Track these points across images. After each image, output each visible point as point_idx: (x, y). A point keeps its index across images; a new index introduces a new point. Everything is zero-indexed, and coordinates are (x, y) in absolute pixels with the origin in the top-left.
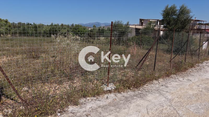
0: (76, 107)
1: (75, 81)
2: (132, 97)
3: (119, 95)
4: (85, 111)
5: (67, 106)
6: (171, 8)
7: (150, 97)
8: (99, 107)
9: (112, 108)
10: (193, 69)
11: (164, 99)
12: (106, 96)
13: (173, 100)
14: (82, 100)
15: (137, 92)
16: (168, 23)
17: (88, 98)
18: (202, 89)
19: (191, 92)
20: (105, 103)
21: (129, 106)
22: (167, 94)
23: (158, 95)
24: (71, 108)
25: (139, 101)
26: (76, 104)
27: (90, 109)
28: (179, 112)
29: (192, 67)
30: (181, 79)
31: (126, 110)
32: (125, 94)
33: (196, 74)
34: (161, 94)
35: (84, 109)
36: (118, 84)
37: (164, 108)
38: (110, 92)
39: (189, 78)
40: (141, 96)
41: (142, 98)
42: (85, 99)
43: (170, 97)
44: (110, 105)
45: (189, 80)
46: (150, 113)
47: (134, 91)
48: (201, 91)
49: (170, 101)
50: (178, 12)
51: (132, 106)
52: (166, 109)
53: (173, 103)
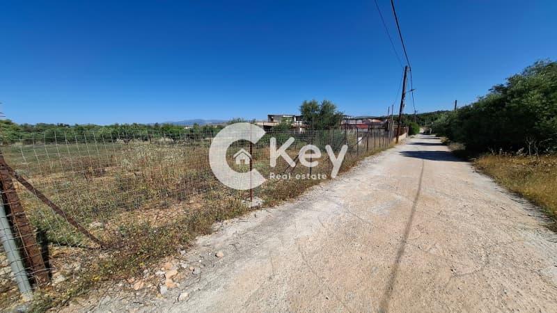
0: (209, 236)
1: (192, 201)
2: (293, 209)
3: (272, 210)
4: (228, 240)
5: (193, 238)
6: (311, 104)
7: (317, 206)
8: (249, 230)
9: (269, 228)
10: (355, 167)
11: (336, 205)
12: (252, 214)
13: (348, 205)
14: (217, 226)
15: (297, 202)
16: (309, 119)
17: (225, 221)
18: (376, 187)
19: (365, 193)
20: (255, 224)
21: (293, 221)
22: (338, 199)
23: (326, 202)
24: (201, 240)
25: (305, 213)
26: (207, 232)
27: (235, 236)
28: (361, 217)
29: (353, 166)
30: (347, 180)
31: (291, 227)
32: (280, 207)
33: (361, 172)
34: (329, 200)
35: (224, 237)
36: (266, 197)
37: (341, 215)
38: (258, 208)
39: (355, 178)
40: (305, 207)
41: (307, 208)
42: (221, 224)
43: (342, 202)
44: (263, 224)
45: (356, 180)
46: (326, 225)
47: (292, 202)
48: (376, 190)
49: (345, 206)
50: (320, 108)
51: (298, 220)
52: (344, 216)
53: (349, 208)
